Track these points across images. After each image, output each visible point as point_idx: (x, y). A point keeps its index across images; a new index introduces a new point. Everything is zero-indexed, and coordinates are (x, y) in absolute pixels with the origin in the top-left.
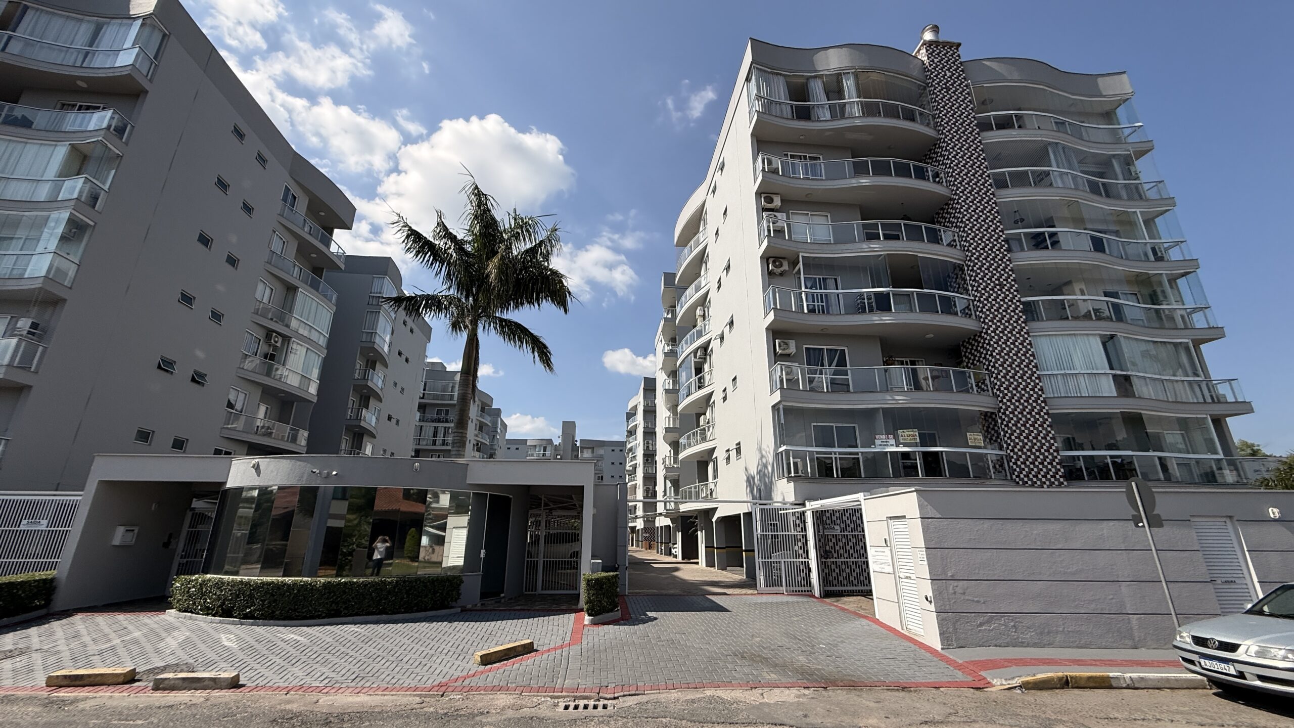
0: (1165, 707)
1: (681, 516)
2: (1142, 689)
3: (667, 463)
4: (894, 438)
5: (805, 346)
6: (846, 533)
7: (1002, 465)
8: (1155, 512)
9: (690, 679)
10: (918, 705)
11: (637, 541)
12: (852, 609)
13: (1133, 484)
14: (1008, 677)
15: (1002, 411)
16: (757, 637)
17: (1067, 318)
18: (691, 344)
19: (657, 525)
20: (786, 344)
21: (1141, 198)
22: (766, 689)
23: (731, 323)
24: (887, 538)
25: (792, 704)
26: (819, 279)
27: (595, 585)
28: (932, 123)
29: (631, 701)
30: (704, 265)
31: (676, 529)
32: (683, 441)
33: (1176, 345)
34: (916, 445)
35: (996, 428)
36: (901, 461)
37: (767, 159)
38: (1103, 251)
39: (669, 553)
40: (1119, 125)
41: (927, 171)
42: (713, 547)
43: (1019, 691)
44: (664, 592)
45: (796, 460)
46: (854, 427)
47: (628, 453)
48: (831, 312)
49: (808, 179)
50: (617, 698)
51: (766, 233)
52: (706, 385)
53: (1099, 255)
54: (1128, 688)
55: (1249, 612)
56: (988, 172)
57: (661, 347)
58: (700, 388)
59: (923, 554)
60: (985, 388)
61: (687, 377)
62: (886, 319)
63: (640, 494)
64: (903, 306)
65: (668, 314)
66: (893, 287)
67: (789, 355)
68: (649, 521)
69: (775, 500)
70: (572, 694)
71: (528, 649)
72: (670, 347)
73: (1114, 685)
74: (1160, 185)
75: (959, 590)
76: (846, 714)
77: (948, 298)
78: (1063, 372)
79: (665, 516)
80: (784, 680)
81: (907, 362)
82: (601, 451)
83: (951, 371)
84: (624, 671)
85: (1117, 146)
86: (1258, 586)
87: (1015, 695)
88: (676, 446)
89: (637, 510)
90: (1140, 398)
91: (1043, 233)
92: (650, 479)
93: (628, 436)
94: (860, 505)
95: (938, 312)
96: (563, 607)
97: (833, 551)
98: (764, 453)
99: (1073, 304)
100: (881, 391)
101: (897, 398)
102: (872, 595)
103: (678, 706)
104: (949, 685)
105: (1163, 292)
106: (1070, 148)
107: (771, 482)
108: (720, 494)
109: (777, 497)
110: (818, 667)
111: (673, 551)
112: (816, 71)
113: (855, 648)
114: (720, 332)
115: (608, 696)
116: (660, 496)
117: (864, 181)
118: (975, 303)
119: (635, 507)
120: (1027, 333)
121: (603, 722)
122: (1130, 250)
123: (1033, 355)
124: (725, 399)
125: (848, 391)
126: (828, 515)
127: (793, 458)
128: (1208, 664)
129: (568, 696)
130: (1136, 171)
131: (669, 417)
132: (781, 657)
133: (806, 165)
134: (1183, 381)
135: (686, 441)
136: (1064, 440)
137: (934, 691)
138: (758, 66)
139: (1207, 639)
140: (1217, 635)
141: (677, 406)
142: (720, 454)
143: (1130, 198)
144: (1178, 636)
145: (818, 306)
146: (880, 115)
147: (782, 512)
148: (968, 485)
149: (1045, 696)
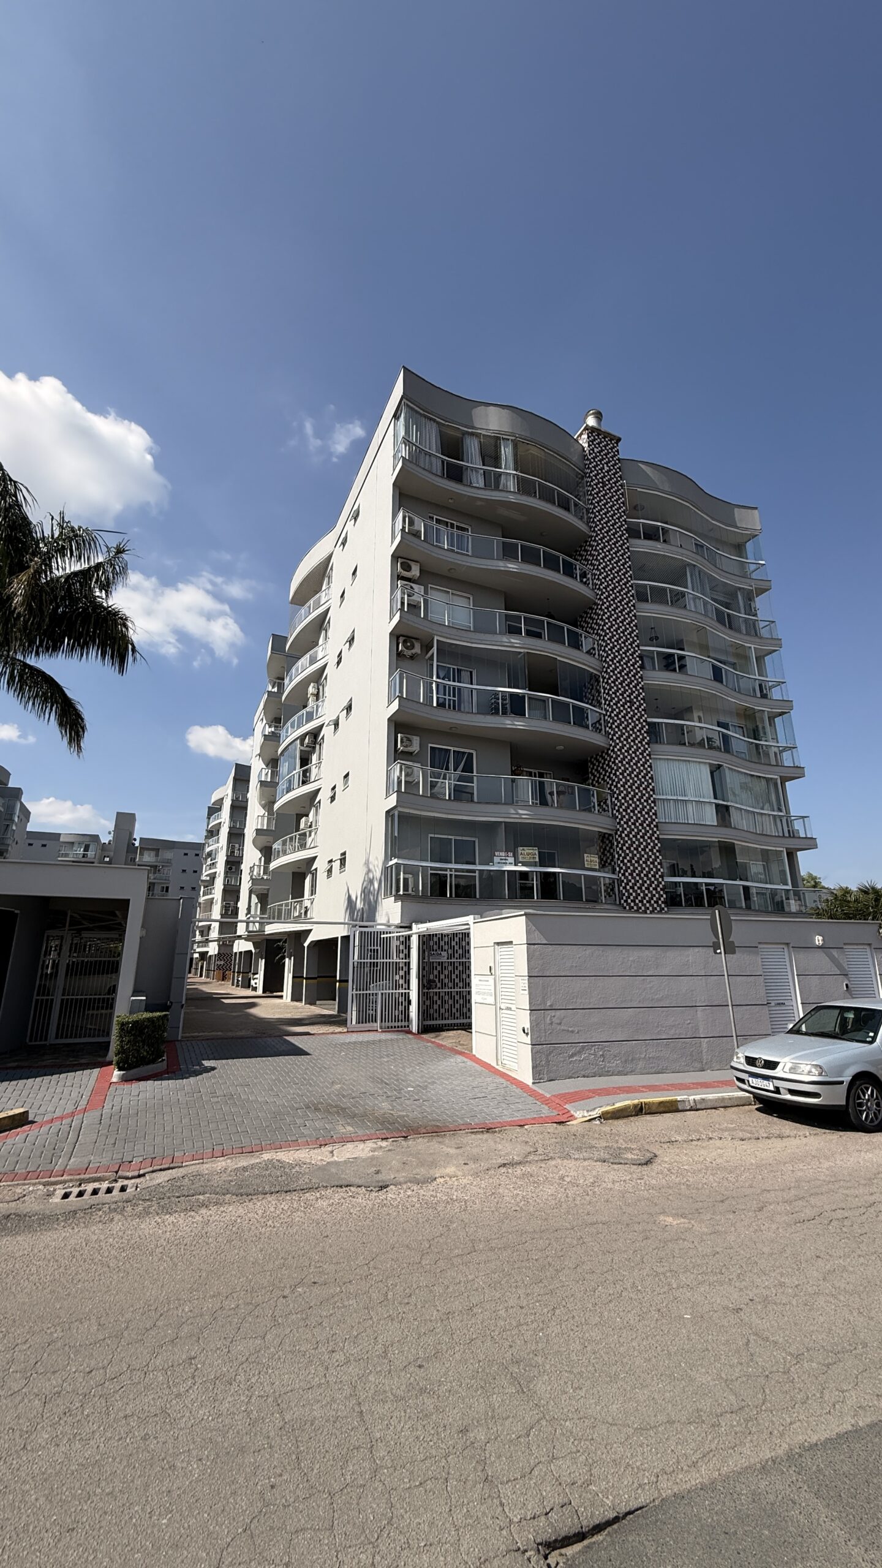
0: (717, 1126)
1: (267, 940)
2: (702, 1109)
3: (255, 873)
4: (514, 856)
5: (430, 745)
6: (452, 960)
7: (613, 890)
8: (731, 940)
9: (245, 1141)
10: (500, 1147)
11: (208, 970)
12: (450, 1045)
13: (717, 911)
14: (590, 1109)
15: (619, 833)
16: (337, 1084)
17: (685, 744)
18: (299, 727)
19: (235, 950)
20: (409, 740)
21: (756, 635)
22: (337, 1146)
23: (349, 708)
24: (492, 965)
25: (364, 1160)
26: (454, 669)
27: (134, 1031)
28: (586, 517)
29: (162, 1178)
30: (323, 633)
31: (259, 955)
32: (276, 846)
33: (768, 780)
34: (535, 864)
35: (612, 851)
36: (518, 881)
37: (409, 517)
38: (722, 682)
39: (247, 985)
40: (747, 559)
41: (576, 569)
42: (303, 977)
43: (598, 1122)
44: (230, 1034)
45: (407, 876)
46: (474, 841)
47: (206, 859)
48: (462, 709)
49: (453, 551)
50: (144, 1175)
51: (399, 607)
52: (312, 780)
53: (717, 685)
54: (691, 1110)
55: (791, 1032)
56: (632, 582)
57: (261, 727)
58: (304, 783)
59: (524, 983)
60: (606, 808)
61: (290, 769)
62: (519, 724)
63: (216, 912)
64: (538, 712)
65: (273, 687)
66: (529, 690)
67: (411, 753)
68: (226, 945)
69: (379, 921)
70: (78, 1177)
71: (21, 1120)
72: (273, 729)
73: (680, 1108)
74: (772, 625)
75: (555, 1020)
76: (423, 1165)
77: (582, 709)
78: (675, 798)
79: (246, 939)
80: (360, 1133)
81: (535, 773)
82: (168, 855)
83: (576, 787)
84: (158, 1140)
85: (743, 580)
86: (800, 1006)
87: (594, 1127)
88: (267, 853)
89: (211, 932)
90: (735, 828)
91: (672, 655)
92: (231, 893)
93: (207, 837)
94: (469, 929)
95: (570, 723)
96: (83, 1061)
97: (437, 980)
98: (371, 867)
99: (691, 730)
100: (505, 804)
101: (521, 812)
102: (471, 1029)
103: (224, 1177)
104: (534, 1122)
105: (764, 728)
106: (706, 573)
107: (376, 902)
108: (315, 914)
109: (381, 918)
110: (401, 1113)
111: (253, 982)
112: (473, 427)
113: (445, 1088)
114: (335, 718)
115: (130, 1174)
116: (242, 915)
117: (512, 566)
118: (606, 717)
119: (209, 927)
120: (649, 755)
121: (115, 1210)
122: (743, 683)
123: (651, 778)
124: (333, 798)
125: (472, 801)
126: (435, 939)
127: (404, 873)
128: (754, 1082)
129: (71, 1180)
130: (755, 608)
131: (263, 816)
132: (362, 1106)
133: (452, 534)
134: (769, 815)
135: (280, 847)
136: (670, 866)
137: (518, 1129)
138: (410, 404)
139: (756, 1059)
140: (765, 1054)
141: (274, 802)
142: (320, 865)
143: (748, 634)
144: (735, 1057)
145: (449, 700)
146: (535, 496)
147: (385, 936)
148: (579, 909)
149: (620, 1125)
